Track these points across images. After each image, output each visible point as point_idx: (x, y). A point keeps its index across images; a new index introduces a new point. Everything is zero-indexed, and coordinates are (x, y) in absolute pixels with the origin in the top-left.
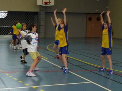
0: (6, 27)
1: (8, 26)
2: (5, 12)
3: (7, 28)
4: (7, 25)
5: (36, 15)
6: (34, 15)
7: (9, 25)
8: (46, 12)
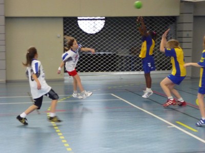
0: (99, 55)
1: (104, 51)
2: (94, 19)
3: (102, 57)
4: (102, 49)
5: (171, 24)
6: (166, 23)
7: (107, 49)
8: (195, 17)
